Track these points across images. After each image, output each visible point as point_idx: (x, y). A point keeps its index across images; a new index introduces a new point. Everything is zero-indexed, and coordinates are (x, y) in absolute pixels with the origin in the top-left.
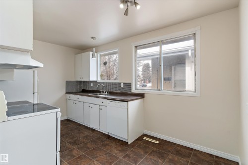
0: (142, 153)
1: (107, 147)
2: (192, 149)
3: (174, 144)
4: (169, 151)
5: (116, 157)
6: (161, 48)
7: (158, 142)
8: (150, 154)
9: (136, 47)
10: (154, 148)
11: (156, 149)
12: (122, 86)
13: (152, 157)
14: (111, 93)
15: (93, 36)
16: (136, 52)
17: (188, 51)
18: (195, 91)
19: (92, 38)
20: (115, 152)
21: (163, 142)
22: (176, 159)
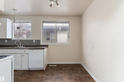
0: (53, 71)
1: (34, 75)
2: (68, 64)
3: (62, 64)
4: (62, 67)
5: (42, 77)
6: (56, 24)
7: (56, 66)
8: (56, 70)
9: (43, 22)
10: (56, 68)
11: (57, 68)
12: (34, 41)
13: (58, 71)
14: (26, 46)
15: (14, 9)
16: (43, 24)
17: (59, 27)
18: (69, 43)
19: (14, 10)
20: (40, 75)
21: (58, 65)
22: (66, 69)
